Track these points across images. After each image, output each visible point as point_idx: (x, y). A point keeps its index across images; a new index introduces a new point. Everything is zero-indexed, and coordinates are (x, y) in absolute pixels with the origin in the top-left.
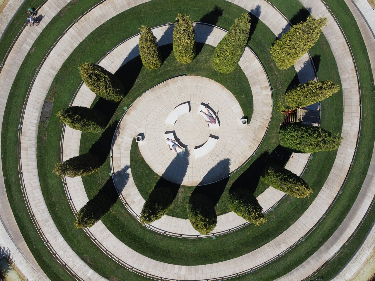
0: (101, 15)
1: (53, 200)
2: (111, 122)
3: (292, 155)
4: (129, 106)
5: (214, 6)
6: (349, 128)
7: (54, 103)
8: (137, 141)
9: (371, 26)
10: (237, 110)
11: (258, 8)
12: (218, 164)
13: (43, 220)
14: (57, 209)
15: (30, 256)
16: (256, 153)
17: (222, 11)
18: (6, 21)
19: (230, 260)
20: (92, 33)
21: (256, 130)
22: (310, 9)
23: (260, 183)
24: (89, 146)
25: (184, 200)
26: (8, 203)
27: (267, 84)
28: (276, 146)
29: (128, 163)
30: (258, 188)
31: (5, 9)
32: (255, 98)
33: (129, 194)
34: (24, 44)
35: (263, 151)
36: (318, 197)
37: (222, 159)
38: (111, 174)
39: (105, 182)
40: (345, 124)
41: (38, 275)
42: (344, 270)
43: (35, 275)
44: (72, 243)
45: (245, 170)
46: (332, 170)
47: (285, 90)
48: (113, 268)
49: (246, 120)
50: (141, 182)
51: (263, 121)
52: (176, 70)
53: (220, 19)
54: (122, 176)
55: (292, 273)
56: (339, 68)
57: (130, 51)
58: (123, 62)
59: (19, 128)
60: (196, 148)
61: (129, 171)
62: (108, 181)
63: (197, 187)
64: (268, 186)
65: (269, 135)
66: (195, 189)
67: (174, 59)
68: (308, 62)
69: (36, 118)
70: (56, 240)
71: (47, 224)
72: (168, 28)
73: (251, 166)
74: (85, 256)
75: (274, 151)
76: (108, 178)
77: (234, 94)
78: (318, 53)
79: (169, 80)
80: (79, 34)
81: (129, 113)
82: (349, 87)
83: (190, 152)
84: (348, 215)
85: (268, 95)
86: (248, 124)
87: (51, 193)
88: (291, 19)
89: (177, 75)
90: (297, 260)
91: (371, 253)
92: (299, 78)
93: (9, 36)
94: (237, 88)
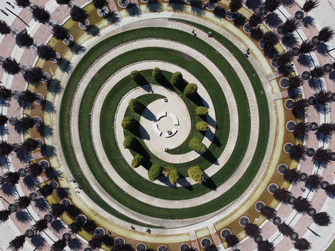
0: (226, 89)
1: (142, 52)
2: (175, 88)
3: (147, 170)
4: (181, 97)
5: (222, 144)
6: (155, 201)
7: (188, 61)
8: (164, 99)
9: (205, 221)
10: (172, 147)
11: (218, 164)
12: (148, 134)
13: (132, 45)
14: (137, 53)
15: (114, 34)
16: (151, 153)
17: (219, 147)
18: (233, 41)
19: (100, 134)
20: (219, 84)
21: (161, 154)
22: (216, 190)
23: (136, 153)
24: (166, 75)
25: (134, 116)
26: (143, 27)
27: (182, 162)
28: (153, 163)
29: (154, 93)
30: (134, 152)
31: (239, 41)
32: (176, 156)
33: (140, 91)
34: (220, 49)
35: (151, 156)
36: (124, 181)
37: (150, 137)
38: (151, 84)
39: (147, 80)
40: (158, 199)
41: (104, 36)
42: (83, 192)
43: (104, 34)
44: (119, 57)
45: (144, 146)
46: (136, 190)
47: (178, 171)
48: (104, 77)
49: (167, 150)
50: (145, 97)
51: (165, 158)
52: (194, 121)
53: (215, 145)
54: (149, 89)
55: (86, 165)
56: (186, 200)
57: (206, 101)
58: (202, 97)
59: (179, 42)
60: (157, 125)
61: (151, 93)
62: (147, 82)
63: (139, 123)
64: (134, 157)
65: (158, 160)
66: (138, 122)
67: (199, 121)
68: (190, 184)
69: (183, 51)
70: (121, 50)
71: (130, 47)
72: (214, 121)
73: (145, 150)
74: (112, 63)
75: (150, 162)
76: (149, 82)
77: (180, 146)
78: (194, 190)
79: (190, 117)
80: (219, 78)
81: (178, 97)
82: (176, 204)
83: (156, 122)
84: (111, 197)
85: (177, 162)
86: (165, 150)
87: (145, 52)
88: (211, 178)
89: (192, 121)
90: (93, 168)
91: (90, 207)
92: (183, 178)
93: (225, 41)
94: (182, 148)
